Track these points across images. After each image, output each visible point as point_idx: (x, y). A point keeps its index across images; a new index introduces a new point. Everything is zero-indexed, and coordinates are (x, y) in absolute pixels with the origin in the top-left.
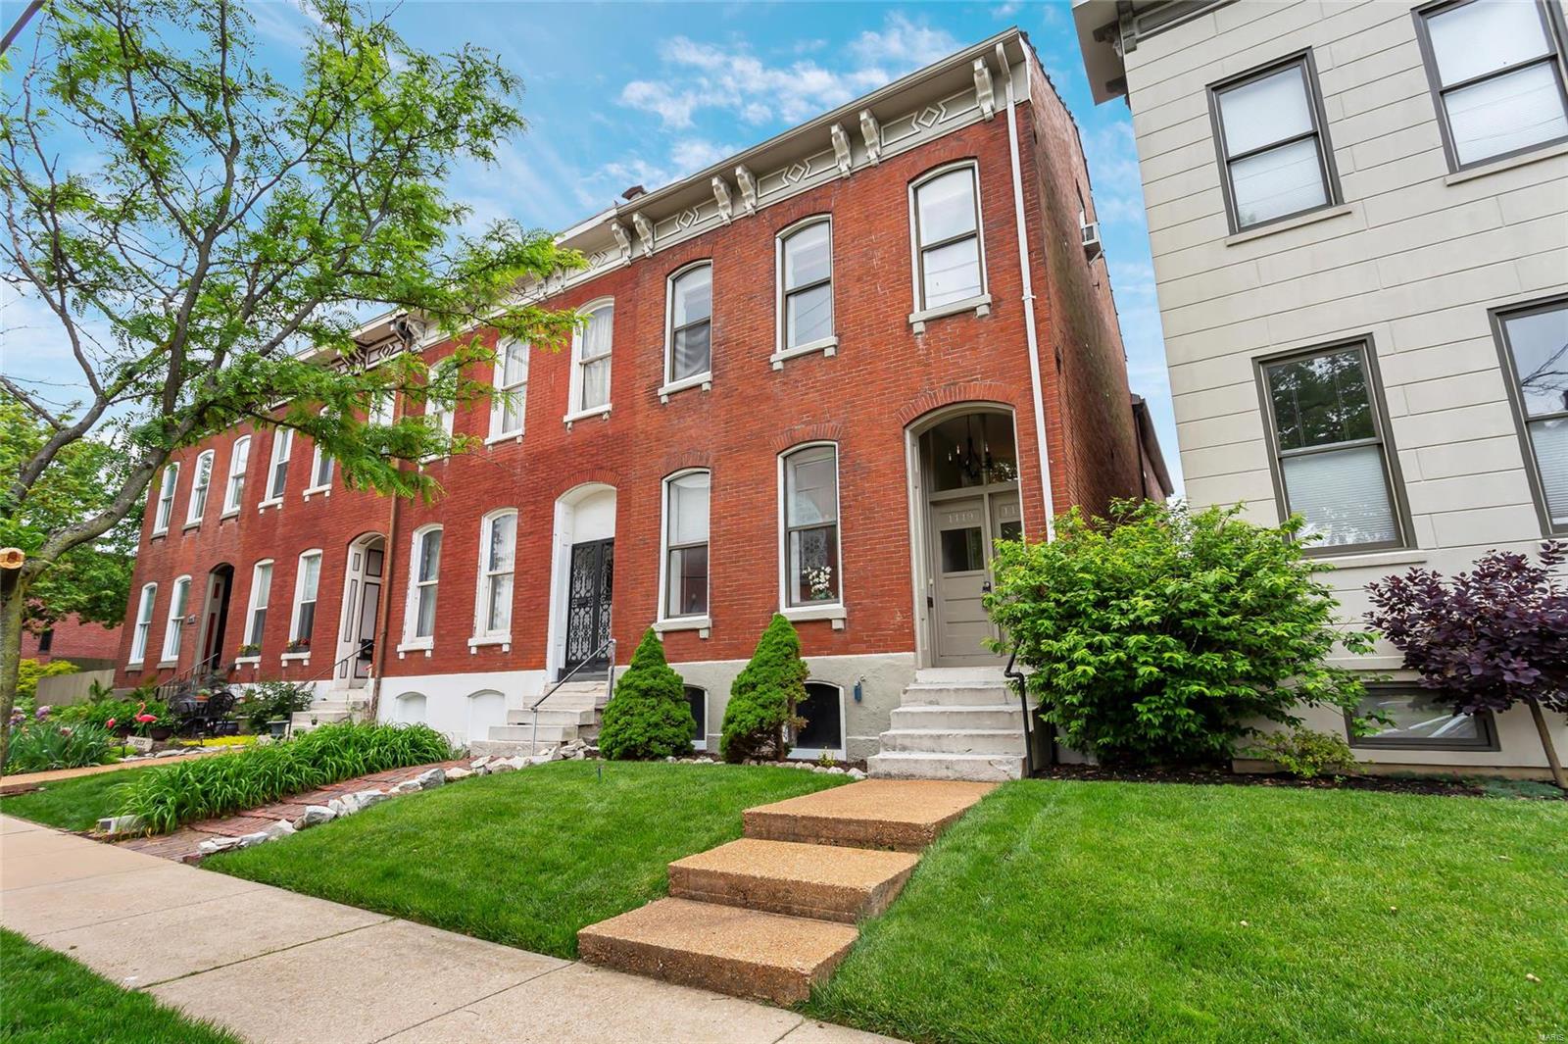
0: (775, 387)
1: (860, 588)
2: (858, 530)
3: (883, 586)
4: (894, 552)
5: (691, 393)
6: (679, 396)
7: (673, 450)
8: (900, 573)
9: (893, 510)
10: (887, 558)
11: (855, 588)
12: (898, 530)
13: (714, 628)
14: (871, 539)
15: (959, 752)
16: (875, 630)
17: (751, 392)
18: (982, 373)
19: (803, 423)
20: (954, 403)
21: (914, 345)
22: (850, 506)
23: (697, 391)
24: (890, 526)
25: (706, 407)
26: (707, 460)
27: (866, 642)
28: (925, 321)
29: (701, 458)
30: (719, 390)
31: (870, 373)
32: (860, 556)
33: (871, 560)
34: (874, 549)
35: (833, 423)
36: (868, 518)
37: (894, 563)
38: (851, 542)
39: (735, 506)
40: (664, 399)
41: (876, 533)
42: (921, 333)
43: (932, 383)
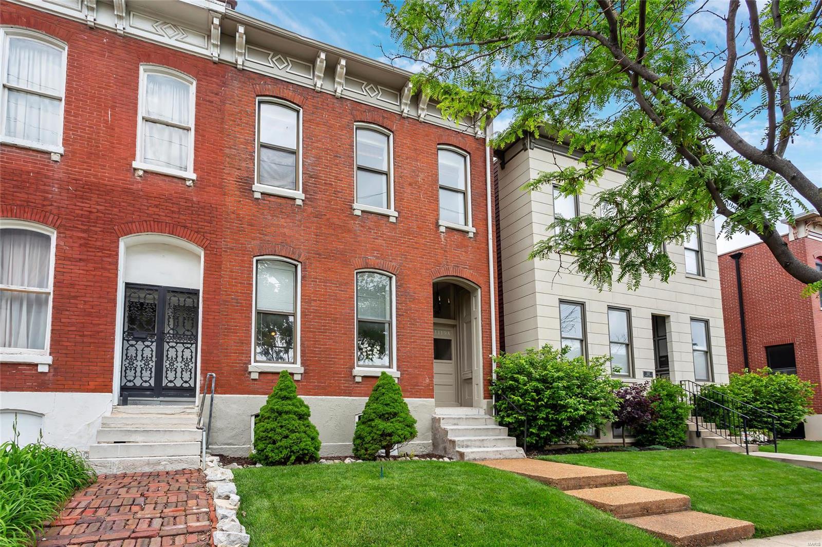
0: (356, 226)
1: (408, 362)
2: (406, 330)
3: (420, 363)
4: (426, 346)
5: (283, 201)
6: (272, 199)
7: (267, 238)
8: (428, 357)
9: (426, 323)
10: (422, 349)
11: (405, 362)
12: (429, 334)
13: (305, 374)
14: (414, 336)
15: (491, 447)
16: (416, 385)
17: (336, 221)
18: (470, 266)
19: (375, 256)
20: (457, 276)
21: (439, 237)
22: (403, 315)
23: (291, 202)
24: (424, 331)
25: (298, 217)
26: (299, 256)
27: (410, 391)
28: (446, 227)
29: (293, 253)
30: (310, 210)
31: (416, 243)
32: (408, 344)
33: (414, 348)
34: (416, 342)
35: (393, 264)
36: (413, 325)
37: (426, 352)
38: (403, 335)
39: (323, 295)
40: (257, 195)
41: (417, 333)
42: (443, 233)
43: (448, 262)
